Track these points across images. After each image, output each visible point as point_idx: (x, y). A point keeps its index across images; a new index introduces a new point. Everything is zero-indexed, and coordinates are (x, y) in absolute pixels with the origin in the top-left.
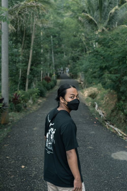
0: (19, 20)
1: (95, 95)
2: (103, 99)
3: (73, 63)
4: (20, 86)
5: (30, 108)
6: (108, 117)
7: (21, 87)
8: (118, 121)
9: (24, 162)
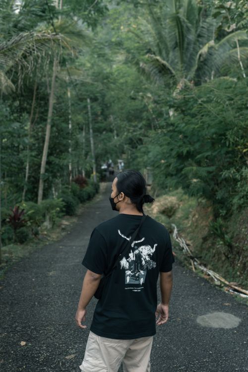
0: (21, 66)
1: (173, 211)
2: (187, 218)
3: (131, 150)
4: (26, 196)
5: (45, 236)
6: (197, 252)
7: (29, 196)
8: (214, 259)
9: (26, 335)
